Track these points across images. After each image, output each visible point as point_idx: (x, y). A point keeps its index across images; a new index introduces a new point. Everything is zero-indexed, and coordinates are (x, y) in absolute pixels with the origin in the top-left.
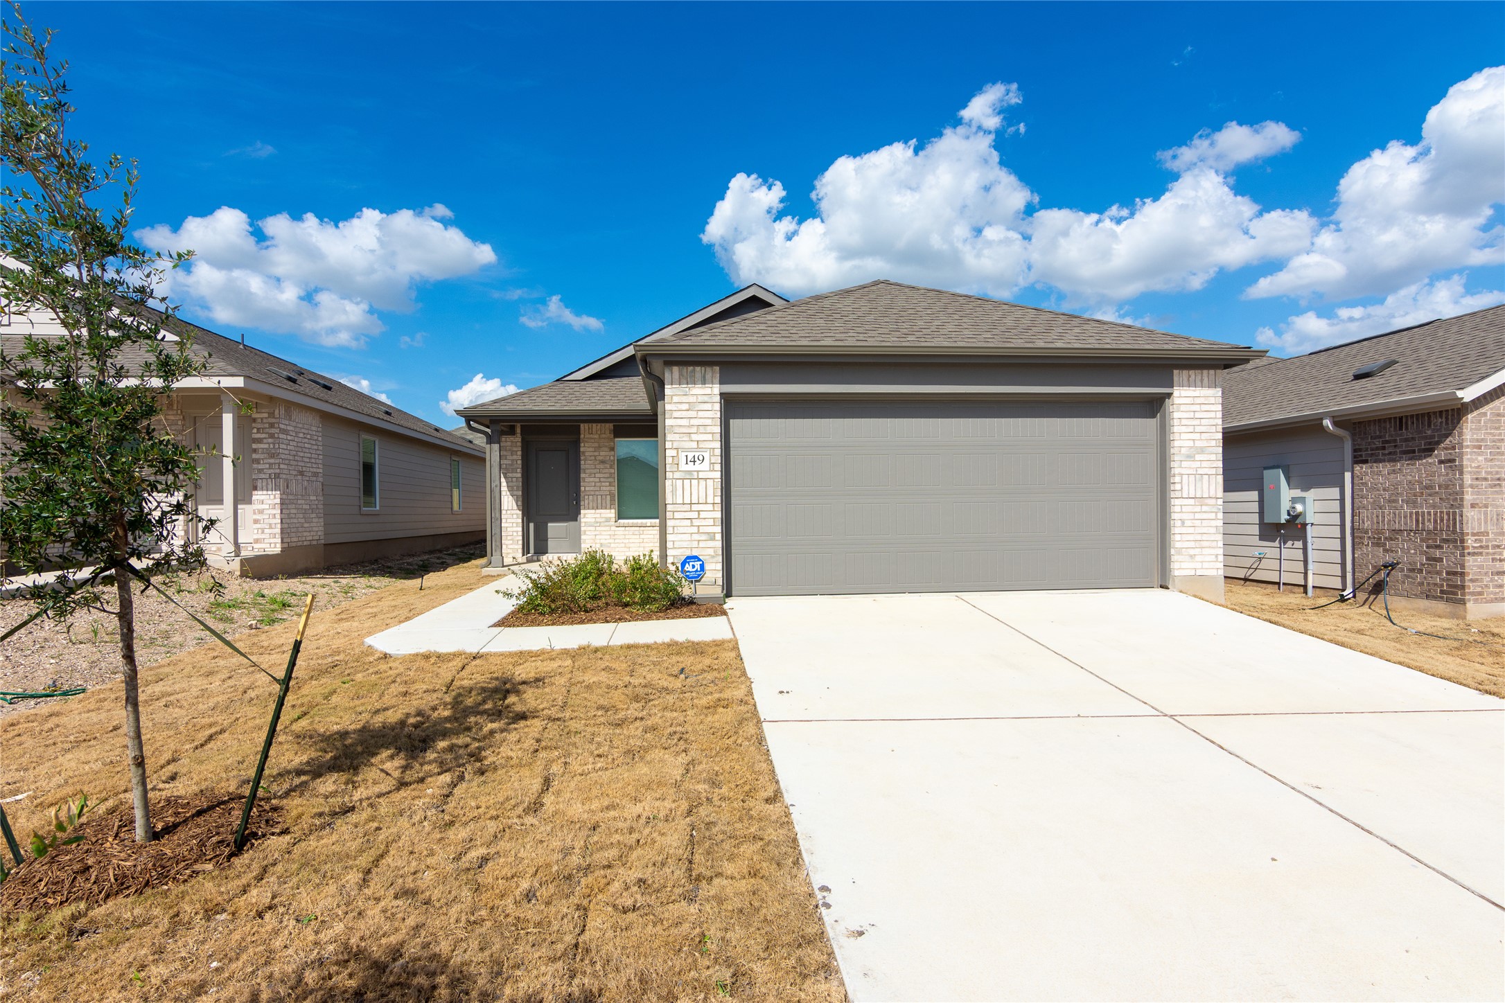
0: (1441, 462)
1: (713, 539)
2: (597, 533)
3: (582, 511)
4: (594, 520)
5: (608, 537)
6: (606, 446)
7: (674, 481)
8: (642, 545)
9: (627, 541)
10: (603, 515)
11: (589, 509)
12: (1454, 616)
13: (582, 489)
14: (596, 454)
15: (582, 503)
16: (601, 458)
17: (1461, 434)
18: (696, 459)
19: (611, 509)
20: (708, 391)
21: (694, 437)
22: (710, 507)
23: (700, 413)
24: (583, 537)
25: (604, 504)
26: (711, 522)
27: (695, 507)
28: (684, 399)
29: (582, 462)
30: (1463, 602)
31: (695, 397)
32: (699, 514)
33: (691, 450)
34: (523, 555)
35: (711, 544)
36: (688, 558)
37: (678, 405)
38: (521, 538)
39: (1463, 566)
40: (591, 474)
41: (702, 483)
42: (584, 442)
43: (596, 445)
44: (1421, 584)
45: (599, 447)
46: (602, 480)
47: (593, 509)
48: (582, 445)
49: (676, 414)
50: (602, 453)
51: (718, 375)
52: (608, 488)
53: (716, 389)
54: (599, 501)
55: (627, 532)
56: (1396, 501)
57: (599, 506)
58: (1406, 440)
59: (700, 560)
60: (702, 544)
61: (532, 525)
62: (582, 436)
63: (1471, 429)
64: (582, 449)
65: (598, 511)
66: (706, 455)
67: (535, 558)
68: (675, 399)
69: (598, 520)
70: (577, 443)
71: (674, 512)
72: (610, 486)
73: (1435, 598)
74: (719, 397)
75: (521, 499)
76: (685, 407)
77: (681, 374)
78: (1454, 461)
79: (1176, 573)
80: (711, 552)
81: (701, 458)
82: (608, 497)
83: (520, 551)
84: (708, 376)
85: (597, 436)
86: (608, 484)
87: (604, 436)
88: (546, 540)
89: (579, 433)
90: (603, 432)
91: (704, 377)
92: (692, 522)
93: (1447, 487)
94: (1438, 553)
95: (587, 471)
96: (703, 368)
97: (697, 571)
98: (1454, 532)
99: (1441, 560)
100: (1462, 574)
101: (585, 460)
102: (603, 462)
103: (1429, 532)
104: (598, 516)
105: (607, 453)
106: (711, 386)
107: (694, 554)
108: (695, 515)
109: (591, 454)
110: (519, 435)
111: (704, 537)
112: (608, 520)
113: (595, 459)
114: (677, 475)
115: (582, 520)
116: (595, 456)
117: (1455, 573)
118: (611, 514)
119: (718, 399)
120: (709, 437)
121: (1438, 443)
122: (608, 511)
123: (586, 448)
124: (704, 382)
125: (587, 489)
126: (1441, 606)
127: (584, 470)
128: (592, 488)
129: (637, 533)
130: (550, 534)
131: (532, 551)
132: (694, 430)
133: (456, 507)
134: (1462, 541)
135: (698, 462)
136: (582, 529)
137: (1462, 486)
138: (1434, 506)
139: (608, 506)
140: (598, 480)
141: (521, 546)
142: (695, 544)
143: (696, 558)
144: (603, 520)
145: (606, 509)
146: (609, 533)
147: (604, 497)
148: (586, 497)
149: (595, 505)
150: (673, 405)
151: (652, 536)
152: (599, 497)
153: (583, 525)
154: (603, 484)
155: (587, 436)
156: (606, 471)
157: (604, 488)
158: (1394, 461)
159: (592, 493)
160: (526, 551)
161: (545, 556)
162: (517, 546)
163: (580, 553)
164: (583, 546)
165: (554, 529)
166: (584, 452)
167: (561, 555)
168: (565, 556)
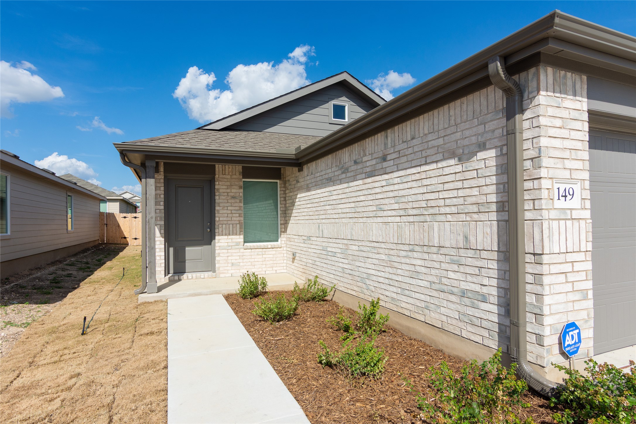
1: (585, 298)
2: (229, 254)
3: (217, 237)
4: (226, 244)
5: (238, 258)
6: (236, 185)
7: (551, 222)
8: (264, 263)
9: (253, 260)
10: (234, 240)
11: (222, 235)
13: (217, 219)
14: (229, 191)
15: (217, 231)
16: (232, 194)
18: (567, 194)
19: (240, 235)
20: (578, 105)
21: (569, 164)
22: (581, 256)
23: (573, 133)
24: (217, 258)
25: (235, 232)
26: (583, 276)
27: (570, 257)
28: (557, 112)
29: (217, 197)
31: (567, 111)
32: (573, 266)
33: (563, 181)
34: (165, 276)
35: (585, 304)
36: (567, 326)
37: (552, 119)
38: (163, 261)
40: (224, 207)
41: (576, 223)
42: (219, 181)
43: (228, 183)
45: (231, 185)
46: (233, 212)
47: (226, 235)
48: (217, 183)
49: (552, 132)
50: (233, 191)
51: (586, 87)
52: (238, 219)
53: (585, 104)
54: (231, 229)
55: (253, 253)
57: (231, 232)
59: (577, 328)
60: (577, 306)
61: (171, 250)
62: (217, 176)
64: (216, 187)
65: (230, 237)
66: (577, 188)
67: (176, 278)
68: (551, 111)
69: (230, 244)
70: (212, 182)
71: (549, 264)
72: (239, 216)
74: (587, 114)
75: (163, 228)
76: (559, 123)
77: (554, 79)
80: (585, 315)
81: (571, 193)
82: (238, 226)
83: (163, 272)
84: (578, 86)
85: (229, 177)
86: (238, 215)
87: (234, 176)
88: (184, 262)
89: (214, 174)
90: (234, 173)
91: (574, 86)
92: (566, 276)
95: (221, 205)
96: (573, 75)
97: (575, 343)
101: (219, 196)
102: (233, 197)
104: (230, 241)
105: (237, 191)
106: (580, 99)
107: (571, 320)
108: (568, 268)
109: (224, 191)
110: (162, 173)
111: (578, 296)
112: (238, 244)
113: (228, 195)
114: (553, 214)
115: (217, 245)
116: (228, 193)
118: (240, 238)
119: (586, 116)
120: (578, 165)
122: (238, 237)
123: (220, 186)
124: (575, 95)
125: (221, 219)
127: (219, 203)
128: (225, 219)
129: (260, 253)
130: (187, 257)
131: (172, 271)
132: (566, 154)
133: (70, 228)
135: (569, 197)
136: (217, 252)
139: (238, 233)
140: (229, 212)
141: (164, 268)
142: (570, 307)
143: (574, 326)
144: (234, 244)
145: (236, 235)
146: (239, 254)
147: (235, 225)
148: (220, 226)
149: (227, 232)
150: (548, 119)
151: (272, 256)
152: (231, 226)
153: (217, 248)
154: (234, 215)
155: (221, 176)
156: (237, 204)
157: (235, 219)
159: (225, 222)
160: (167, 272)
161: (185, 276)
162: (160, 268)
163: (214, 271)
164: (217, 265)
165: (191, 252)
166: (218, 189)
167: (198, 274)
168: (202, 275)
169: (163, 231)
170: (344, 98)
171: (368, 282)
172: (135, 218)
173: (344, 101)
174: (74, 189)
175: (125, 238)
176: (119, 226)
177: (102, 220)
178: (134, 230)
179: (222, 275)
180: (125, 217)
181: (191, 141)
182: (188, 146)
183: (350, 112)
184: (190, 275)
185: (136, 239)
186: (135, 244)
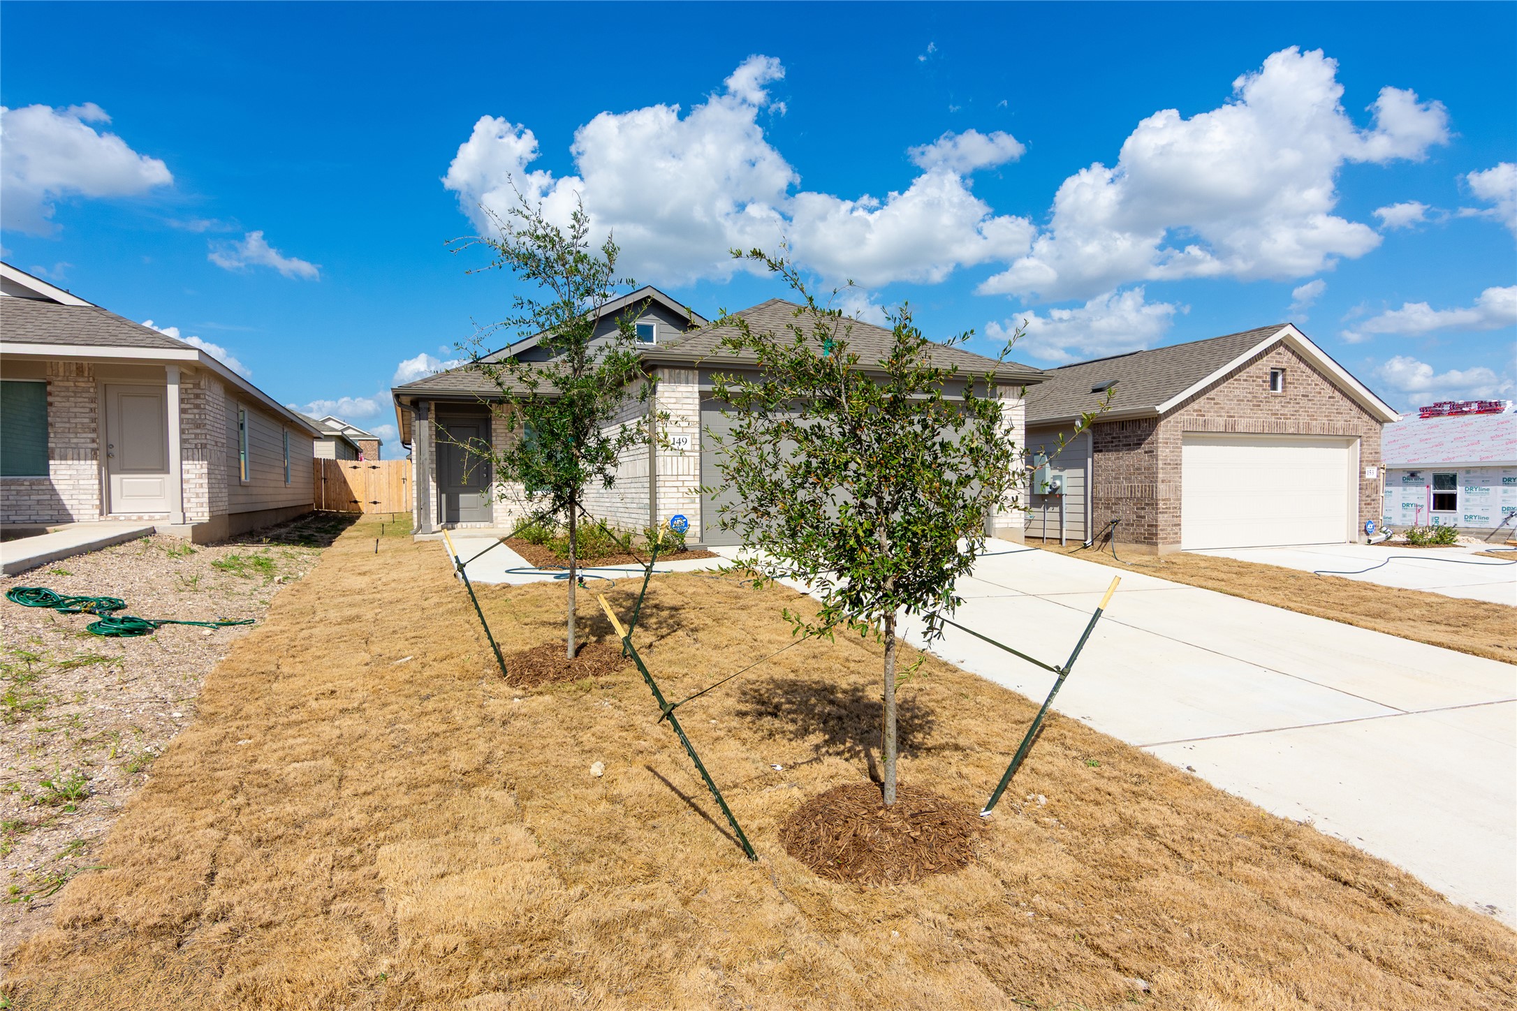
0: (1146, 452)
1: (693, 502)
2: (508, 503)
3: (493, 484)
4: (505, 491)
5: (518, 507)
7: (665, 457)
10: (513, 488)
11: (499, 481)
12: (1151, 553)
14: (507, 431)
15: (493, 476)
16: (511, 435)
17: (1157, 434)
20: (690, 389)
21: (680, 424)
22: (692, 478)
23: (686, 406)
24: (494, 507)
25: (515, 478)
26: (691, 489)
27: (680, 478)
28: (673, 395)
29: (494, 439)
30: (1156, 544)
31: (681, 393)
32: (684, 483)
33: (677, 434)
34: (438, 523)
35: (692, 506)
36: (676, 516)
37: (668, 399)
38: (436, 508)
39: (1157, 521)
40: (502, 449)
41: (686, 459)
42: (496, 420)
43: (507, 423)
44: (1133, 534)
47: (502, 481)
48: (494, 422)
49: (666, 406)
51: (697, 377)
53: (694, 389)
54: (510, 475)
56: (1119, 478)
57: (510, 478)
58: (1126, 437)
59: (684, 518)
60: (685, 506)
61: (444, 496)
62: (493, 415)
63: (1163, 431)
64: (493, 427)
65: (508, 483)
66: (689, 438)
67: (450, 526)
68: (666, 394)
69: (509, 491)
70: (487, 422)
73: (1141, 542)
74: (698, 394)
75: (435, 472)
76: (673, 400)
77: (670, 376)
78: (1152, 452)
79: (997, 526)
80: (692, 512)
84: (690, 378)
85: (507, 415)
88: (458, 510)
89: (490, 414)
91: (687, 378)
92: (678, 489)
93: (1149, 469)
94: (1142, 513)
95: (499, 447)
96: (687, 372)
97: (682, 527)
98: (1152, 498)
99: (1144, 517)
100: (1156, 526)
101: (496, 436)
102: (513, 438)
103: (1138, 499)
104: (509, 488)
106: (692, 385)
107: (680, 513)
108: (680, 484)
109: (502, 431)
110: (433, 412)
111: (687, 501)
112: (518, 491)
113: (506, 436)
114: (667, 453)
115: (493, 492)
116: (506, 433)
117: (1152, 526)
118: (521, 485)
120: (691, 424)
121: (1144, 440)
122: (519, 484)
123: (497, 426)
124: (687, 383)
126: (1144, 547)
127: (496, 445)
130: (461, 504)
131: (444, 519)
132: (680, 418)
134: (1157, 504)
136: (494, 500)
137: (1157, 468)
138: (1141, 482)
139: (519, 479)
141: (436, 514)
142: (681, 506)
143: (682, 517)
144: (514, 491)
145: (517, 481)
146: (519, 503)
149: (504, 478)
150: (664, 399)
153: (494, 496)
155: (498, 415)
158: (1119, 451)
160: (439, 520)
161: (459, 525)
162: (434, 515)
163: (492, 522)
164: (494, 515)
165: (465, 499)
166: (495, 429)
167: (474, 524)
168: (478, 524)
169: (434, 475)
170: (651, 316)
171: (618, 514)
172: (374, 467)
173: (652, 321)
174: (292, 421)
175: (356, 502)
176: (345, 482)
177: (319, 471)
178: (372, 489)
179: (500, 526)
180: (355, 467)
181: (465, 381)
182: (461, 387)
183: (659, 333)
184: (464, 525)
185: (375, 503)
186: (374, 512)
